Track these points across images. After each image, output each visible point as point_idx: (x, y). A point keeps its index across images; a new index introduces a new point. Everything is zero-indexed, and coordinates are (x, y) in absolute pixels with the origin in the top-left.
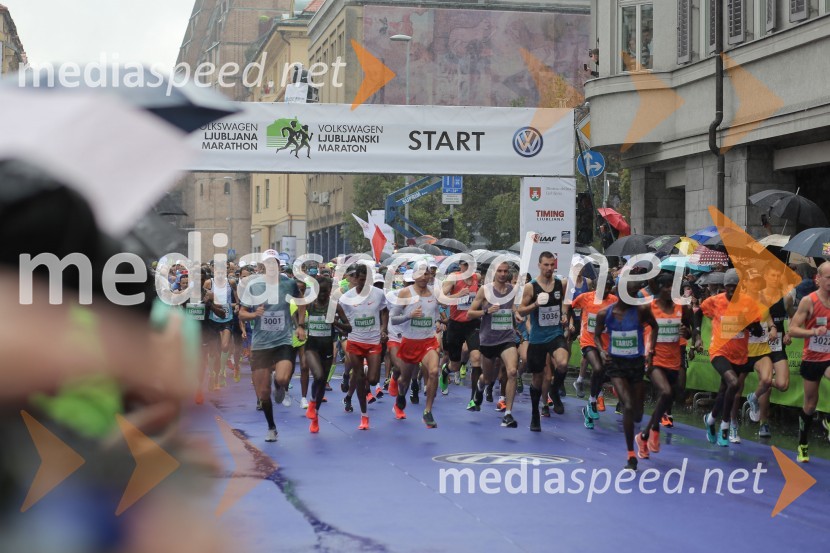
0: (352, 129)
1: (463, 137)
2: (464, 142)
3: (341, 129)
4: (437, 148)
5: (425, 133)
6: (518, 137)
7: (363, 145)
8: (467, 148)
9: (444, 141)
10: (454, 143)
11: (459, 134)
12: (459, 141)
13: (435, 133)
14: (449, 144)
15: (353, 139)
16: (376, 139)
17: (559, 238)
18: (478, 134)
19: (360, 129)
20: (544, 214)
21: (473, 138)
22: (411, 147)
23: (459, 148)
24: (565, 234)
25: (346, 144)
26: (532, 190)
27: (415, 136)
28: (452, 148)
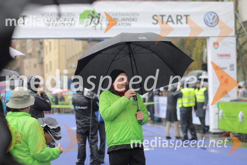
0: (123, 14)
1: (179, 18)
2: (179, 20)
3: (118, 15)
4: (167, 23)
5: (160, 16)
6: (206, 17)
7: (129, 22)
8: (181, 23)
9: (170, 20)
10: (175, 20)
11: (177, 16)
12: (177, 20)
13: (164, 16)
14: (172, 21)
15: (124, 20)
16: (135, 19)
17: (229, 67)
18: (187, 16)
19: (127, 14)
20: (221, 56)
21: (184, 18)
22: (153, 23)
23: (177, 23)
24: (232, 66)
25: (120, 22)
26: (214, 44)
27: (155, 17)
28: (174, 23)
